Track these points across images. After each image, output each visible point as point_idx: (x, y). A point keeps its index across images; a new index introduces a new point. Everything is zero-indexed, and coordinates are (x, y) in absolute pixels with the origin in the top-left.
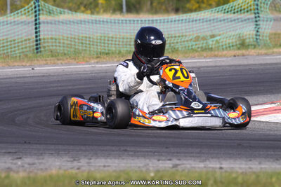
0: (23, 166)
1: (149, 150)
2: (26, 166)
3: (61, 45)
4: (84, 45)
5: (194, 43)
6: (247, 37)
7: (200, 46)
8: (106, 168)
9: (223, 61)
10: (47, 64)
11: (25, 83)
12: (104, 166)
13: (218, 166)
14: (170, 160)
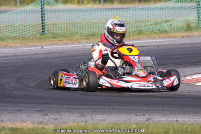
0: (50, 121)
1: (129, 108)
2: (52, 120)
3: (60, 29)
4: (76, 29)
5: (154, 27)
6: (192, 21)
7: (158, 28)
8: (104, 122)
9: (175, 41)
10: (51, 44)
11: (38, 58)
12: (102, 120)
13: (175, 119)
14: (144, 115)
